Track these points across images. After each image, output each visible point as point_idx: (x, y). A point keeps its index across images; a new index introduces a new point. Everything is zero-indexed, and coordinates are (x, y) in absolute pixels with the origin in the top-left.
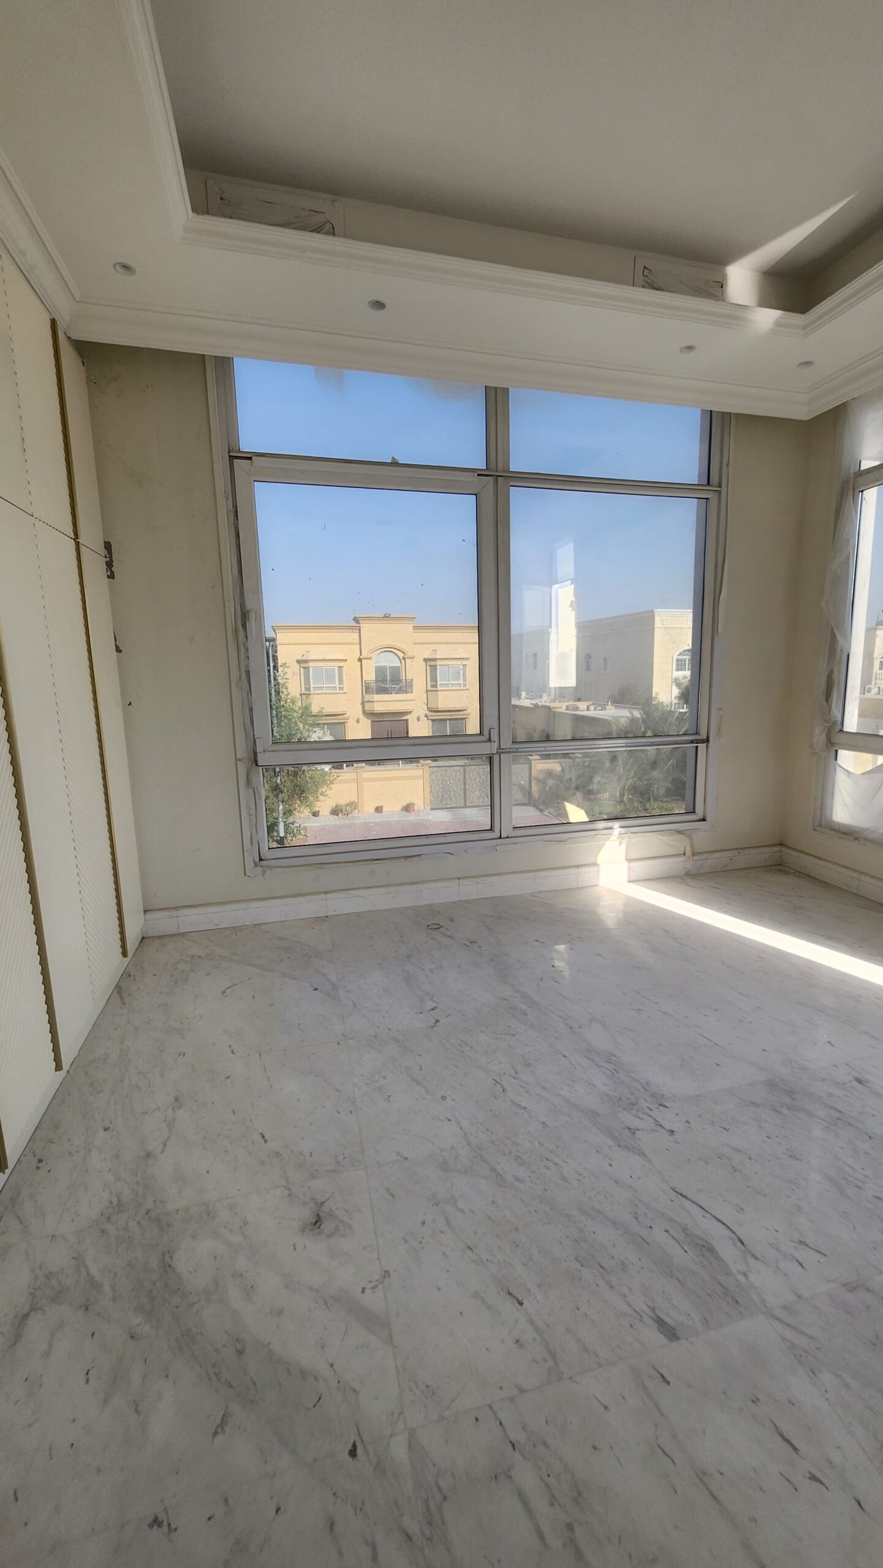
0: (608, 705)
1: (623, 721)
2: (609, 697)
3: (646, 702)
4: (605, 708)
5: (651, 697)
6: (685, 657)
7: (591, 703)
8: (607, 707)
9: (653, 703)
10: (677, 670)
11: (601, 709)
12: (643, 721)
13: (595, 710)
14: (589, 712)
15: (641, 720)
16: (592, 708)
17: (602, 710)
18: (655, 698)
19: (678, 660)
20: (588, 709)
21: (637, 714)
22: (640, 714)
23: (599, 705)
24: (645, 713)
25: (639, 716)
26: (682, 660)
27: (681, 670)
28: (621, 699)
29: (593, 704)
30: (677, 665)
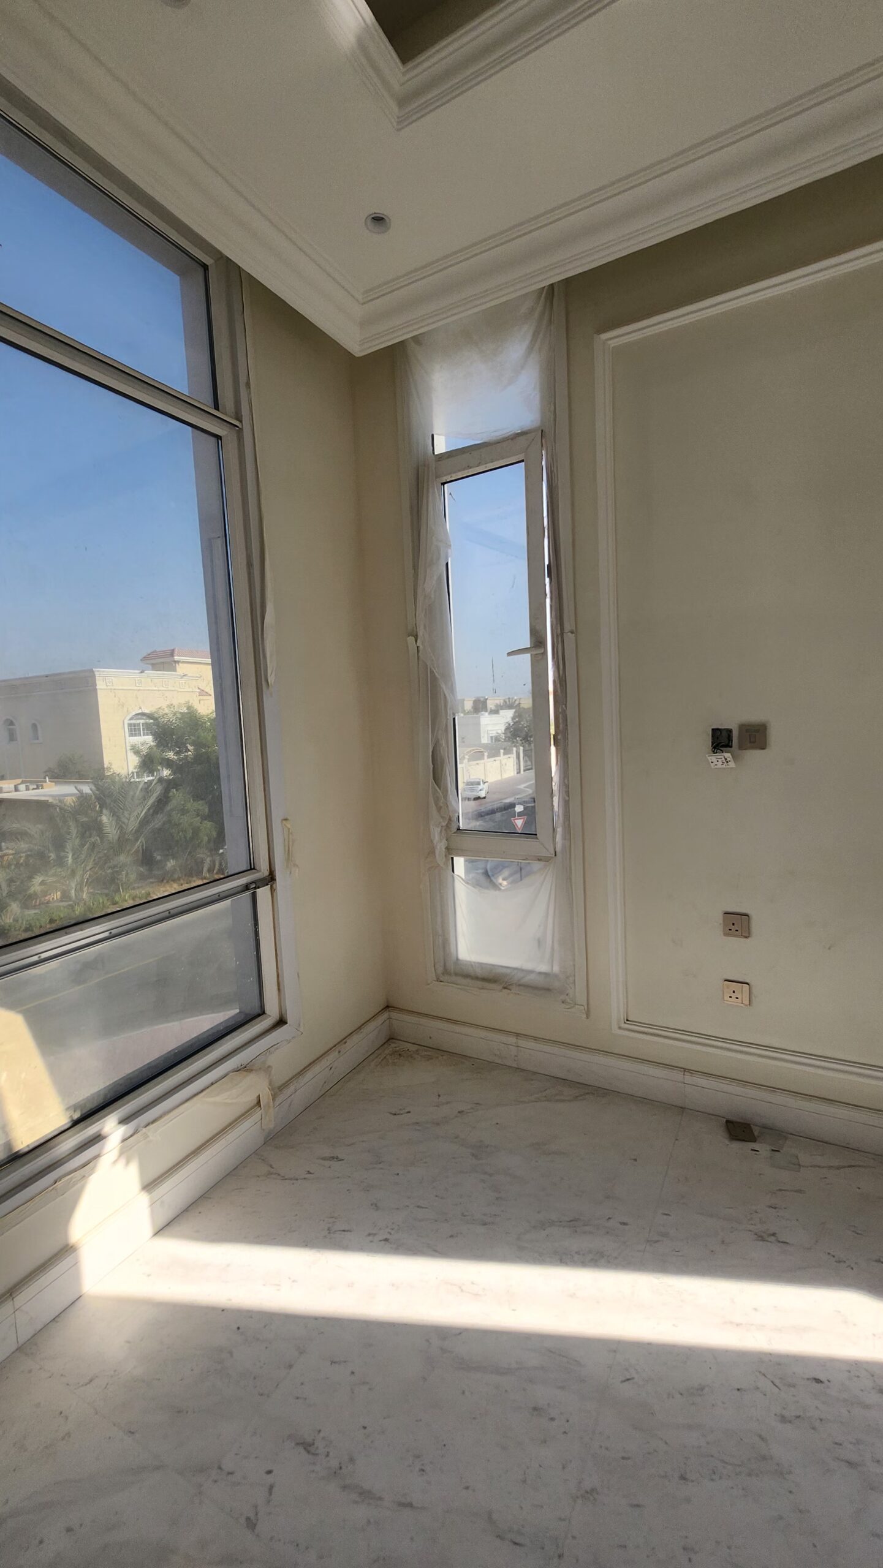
0: (46, 782)
1: (69, 801)
2: (45, 772)
3: (97, 773)
4: (42, 786)
5: (103, 768)
6: (138, 721)
7: (19, 781)
8: (44, 784)
9: (107, 774)
10: (131, 735)
11: (35, 787)
12: (96, 797)
13: (27, 789)
14: (18, 793)
15: (93, 797)
16: (22, 787)
17: (38, 788)
18: (109, 769)
19: (130, 725)
20: (16, 790)
21: (86, 789)
22: (91, 790)
23: (32, 782)
24: (98, 789)
25: (89, 791)
26: (135, 725)
27: (135, 735)
28: (62, 772)
29: (23, 782)
30: (130, 730)
